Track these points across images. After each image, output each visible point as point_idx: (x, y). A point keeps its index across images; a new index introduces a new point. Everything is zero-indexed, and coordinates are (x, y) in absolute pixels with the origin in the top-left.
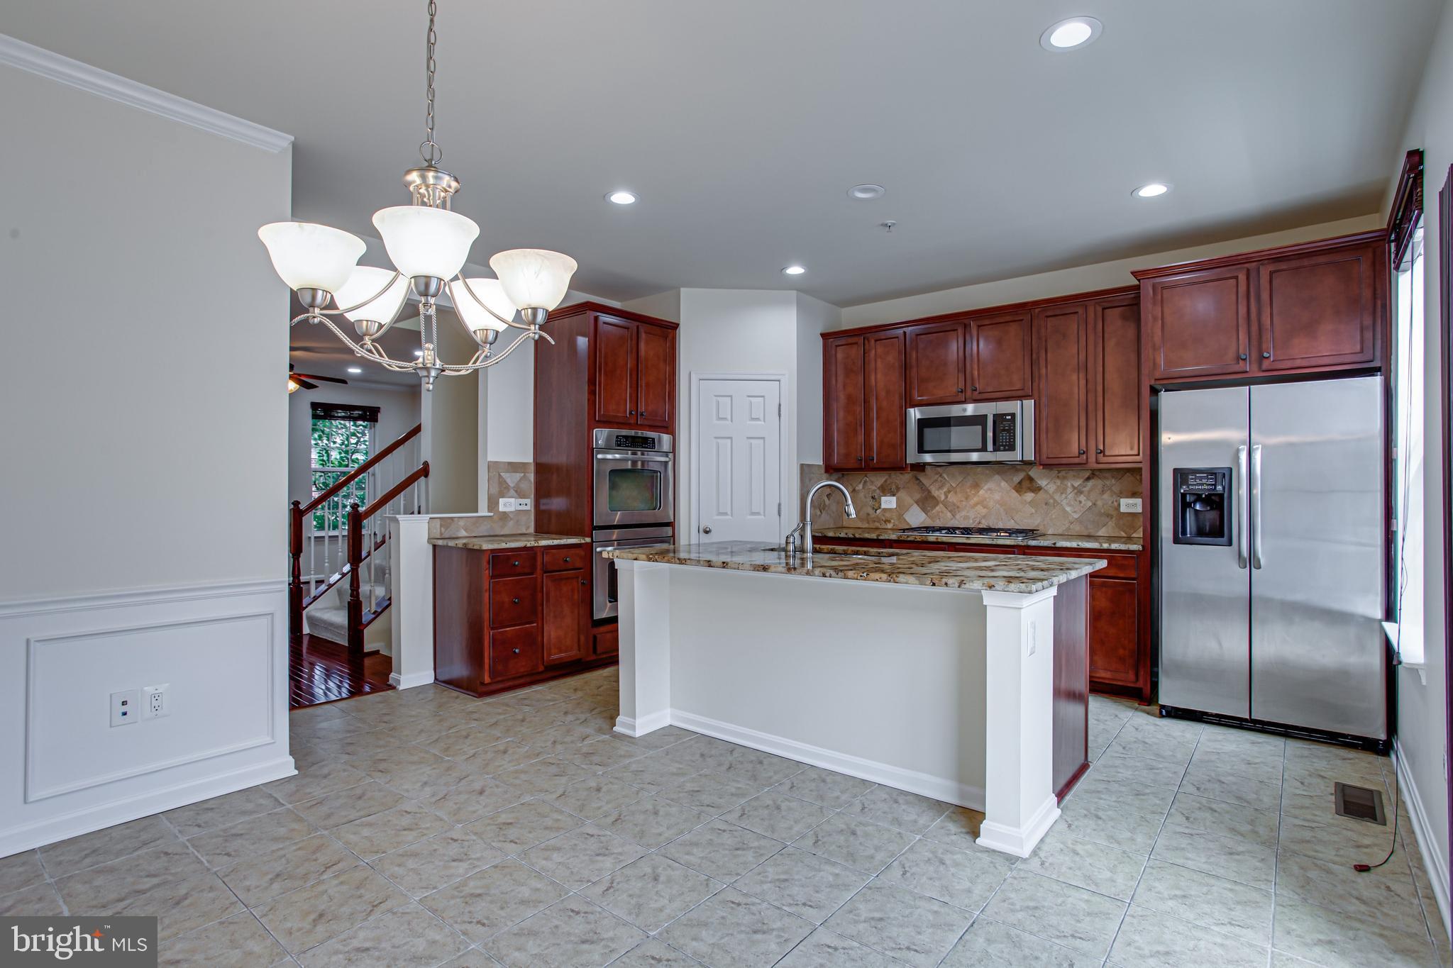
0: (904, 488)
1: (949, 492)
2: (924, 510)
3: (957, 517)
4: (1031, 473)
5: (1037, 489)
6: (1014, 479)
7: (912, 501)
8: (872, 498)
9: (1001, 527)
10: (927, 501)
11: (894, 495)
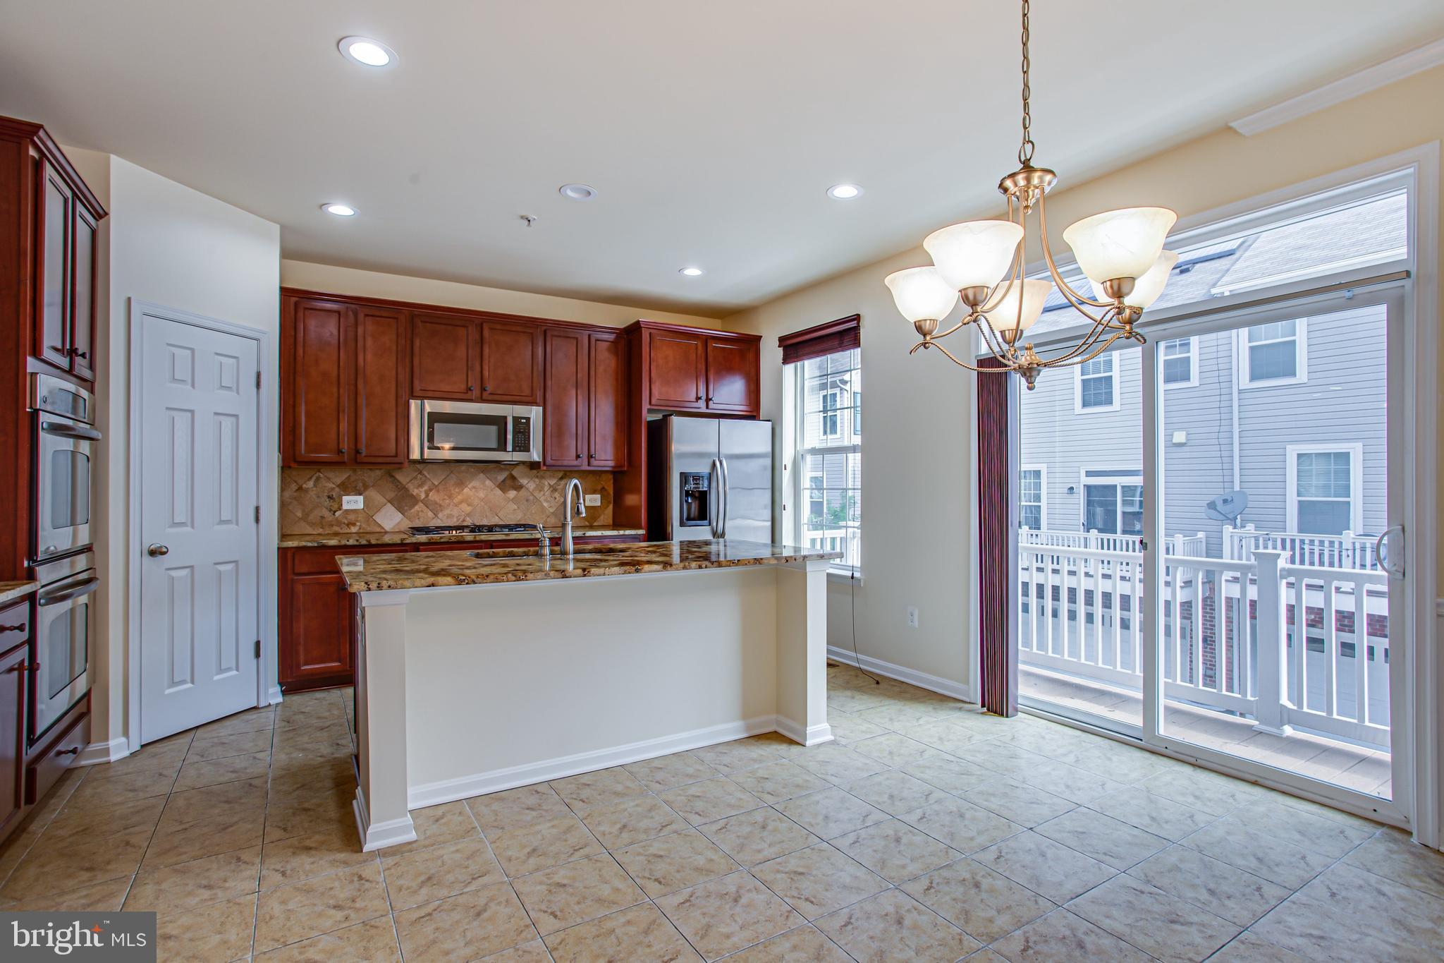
0: (373, 486)
1: (431, 490)
2: (400, 509)
3: (440, 515)
4: (515, 473)
5: (519, 487)
6: (499, 478)
7: (386, 501)
8: (329, 497)
9: (486, 524)
10: (403, 501)
11: (360, 494)
